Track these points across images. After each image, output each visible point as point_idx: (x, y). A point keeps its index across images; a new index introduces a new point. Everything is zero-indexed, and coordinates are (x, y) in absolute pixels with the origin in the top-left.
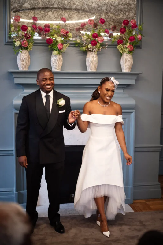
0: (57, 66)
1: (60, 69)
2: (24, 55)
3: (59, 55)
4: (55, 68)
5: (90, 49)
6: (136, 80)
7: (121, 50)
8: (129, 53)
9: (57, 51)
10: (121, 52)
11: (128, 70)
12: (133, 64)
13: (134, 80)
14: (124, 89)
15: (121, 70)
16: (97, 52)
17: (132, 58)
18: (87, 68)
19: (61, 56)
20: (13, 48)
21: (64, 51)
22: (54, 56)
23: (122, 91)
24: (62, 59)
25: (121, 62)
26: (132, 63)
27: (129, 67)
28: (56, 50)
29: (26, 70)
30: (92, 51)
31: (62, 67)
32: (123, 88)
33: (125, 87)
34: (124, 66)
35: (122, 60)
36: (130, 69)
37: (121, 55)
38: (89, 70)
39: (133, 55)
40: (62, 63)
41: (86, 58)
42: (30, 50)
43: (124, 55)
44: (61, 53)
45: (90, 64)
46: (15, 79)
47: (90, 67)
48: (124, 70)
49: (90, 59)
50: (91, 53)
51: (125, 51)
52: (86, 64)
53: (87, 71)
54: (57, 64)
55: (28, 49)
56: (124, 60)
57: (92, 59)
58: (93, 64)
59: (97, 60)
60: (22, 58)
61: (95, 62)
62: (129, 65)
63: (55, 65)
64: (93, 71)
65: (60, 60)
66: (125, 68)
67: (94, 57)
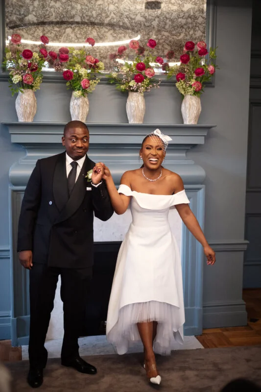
0: (80, 115)
1: (85, 119)
2: (27, 98)
3: (83, 97)
4: (77, 118)
5: (133, 88)
6: (207, 138)
7: (183, 90)
8: (194, 94)
9: (80, 91)
10: (183, 93)
11: (193, 121)
12: (201, 112)
13: (203, 137)
14: (186, 153)
15: (183, 123)
16: (144, 92)
17: (200, 102)
18: (129, 118)
19: (86, 99)
20: (10, 87)
21: (91, 91)
22: (76, 98)
23: (184, 155)
24: (88, 103)
25: (183, 109)
26: (200, 110)
27: (196, 117)
28: (79, 90)
29: (30, 121)
30: (137, 91)
31: (88, 117)
32: (185, 151)
33: (189, 148)
34: (188, 116)
35: (183, 105)
36: (197, 120)
37: (182, 97)
38: (132, 122)
39: (201, 98)
40: (88, 110)
41: (126, 102)
42: (36, 89)
43: (187, 98)
44: (86, 95)
45: (132, 111)
46: (12, 136)
47: (133, 116)
48: (188, 121)
49: (133, 104)
50: (135, 94)
51: (189, 91)
52: (127, 112)
53: (128, 123)
54: (81, 111)
55: (34, 88)
56: (187, 105)
57: (137, 105)
58: (138, 112)
59: (144, 105)
60: (24, 102)
61: (141, 109)
62: (195, 114)
63: (77, 113)
64: (137, 123)
65: (85, 105)
66: (189, 118)
67: (140, 101)
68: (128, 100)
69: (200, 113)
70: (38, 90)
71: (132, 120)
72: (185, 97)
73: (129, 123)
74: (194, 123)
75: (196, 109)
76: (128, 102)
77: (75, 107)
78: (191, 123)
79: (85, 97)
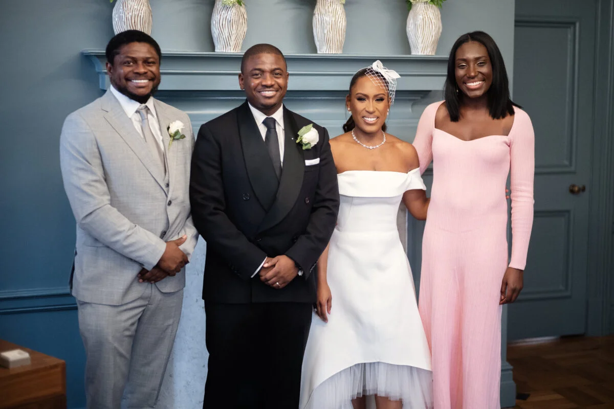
0: (233, 38)
1: (240, 47)
2: (136, 7)
3: (237, 5)
4: (227, 44)
11: (429, 49)
12: (441, 33)
14: (413, 105)
15: (409, 51)
17: (440, 16)
18: (317, 44)
19: (243, 10)
24: (245, 17)
25: (410, 28)
26: (441, 30)
27: (433, 42)
31: (245, 41)
32: (411, 103)
34: (420, 40)
35: (411, 21)
36: (435, 48)
37: (409, 6)
38: (323, 51)
40: (245, 29)
41: (311, 15)
43: (418, 8)
45: (326, 32)
47: (328, 41)
48: (420, 51)
49: (327, 18)
52: (315, 34)
53: (316, 52)
56: (419, 22)
57: (333, 20)
58: (335, 33)
59: (345, 21)
60: (131, 14)
61: (341, 27)
62: (432, 36)
63: (227, 35)
64: (334, 53)
65: (241, 21)
66: (423, 45)
67: (339, 13)
68: (316, 11)
71: (325, 48)
72: (414, 8)
73: (318, 52)
74: (430, 54)
75: (436, 27)
76: (317, 15)
77: (224, 23)
78: (425, 52)
79: (241, 5)
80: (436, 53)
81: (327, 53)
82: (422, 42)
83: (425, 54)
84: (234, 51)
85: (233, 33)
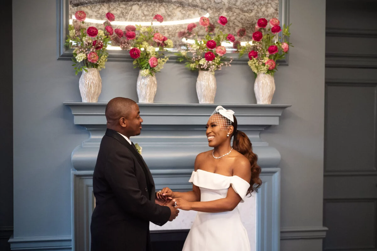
0: (148, 95)
1: (153, 100)
2: (91, 77)
3: (150, 76)
4: (145, 98)
5: (204, 67)
6: (282, 118)
7: (256, 68)
8: (268, 72)
9: (148, 70)
10: (256, 71)
11: (267, 101)
12: (276, 91)
13: (277, 118)
15: (256, 102)
16: (215, 71)
17: (273, 81)
18: (199, 98)
19: (154, 78)
20: (73, 65)
21: (159, 70)
22: (144, 77)
23: (258, 136)
24: (156, 82)
25: (256, 88)
26: (274, 89)
27: (269, 97)
28: (146, 69)
29: (94, 101)
30: (207, 70)
31: (156, 96)
32: (259, 132)
33: (263, 129)
34: (261, 95)
35: (256, 84)
36: (271, 100)
37: (255, 76)
39: (275, 76)
40: (156, 90)
41: (196, 81)
42: (101, 68)
43: (260, 77)
44: (154, 74)
45: (203, 91)
46: (75, 117)
47: (204, 96)
48: (261, 102)
49: (203, 83)
50: (205, 72)
51: (262, 69)
52: (197, 92)
53: (198, 103)
54: (148, 91)
55: (99, 67)
56: (261, 84)
57: (207, 84)
58: (209, 91)
59: (215, 84)
60: (88, 81)
61: (212, 88)
62: (268, 93)
63: (144, 93)
64: (208, 103)
65: (152, 85)
66: (263, 98)
67: (211, 80)
68: (198, 79)
69: (274, 92)
70: (103, 69)
71: (203, 100)
72: (258, 76)
73: (200, 103)
74: (267, 103)
75: (270, 88)
76: (198, 81)
77: (143, 86)
78: (264, 102)
79: (153, 76)
80: (272, 103)
81: (204, 103)
82: (262, 96)
83: (264, 103)
84: (149, 102)
85: (148, 92)
